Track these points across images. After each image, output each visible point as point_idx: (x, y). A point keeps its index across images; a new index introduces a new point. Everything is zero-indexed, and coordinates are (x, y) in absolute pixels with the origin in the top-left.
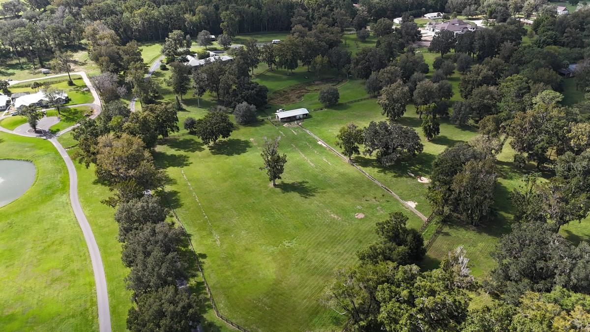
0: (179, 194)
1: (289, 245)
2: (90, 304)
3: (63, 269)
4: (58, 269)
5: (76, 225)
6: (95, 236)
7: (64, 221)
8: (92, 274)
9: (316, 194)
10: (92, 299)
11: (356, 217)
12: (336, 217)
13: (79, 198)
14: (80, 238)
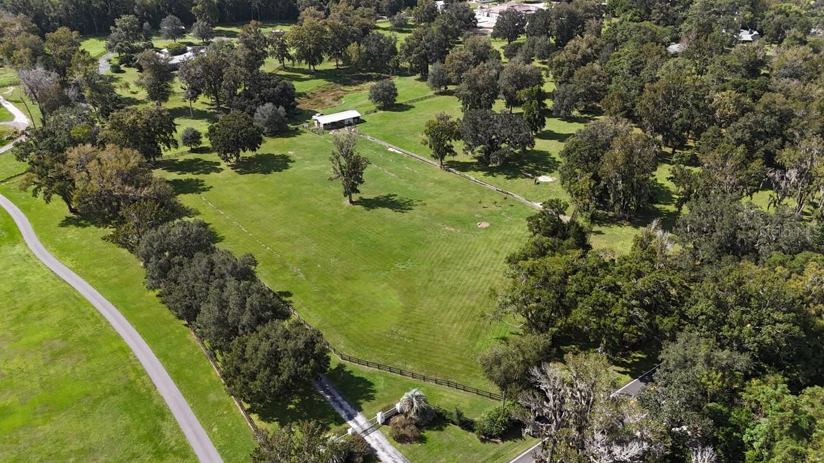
0: (210, 226)
1: (404, 267)
2: (134, 374)
3: (65, 339)
4: (56, 338)
5: (58, 281)
6: (99, 291)
7: (33, 279)
8: (118, 337)
9: (413, 207)
10: (136, 369)
11: (480, 226)
12: (452, 229)
13: (46, 247)
14: (75, 297)
